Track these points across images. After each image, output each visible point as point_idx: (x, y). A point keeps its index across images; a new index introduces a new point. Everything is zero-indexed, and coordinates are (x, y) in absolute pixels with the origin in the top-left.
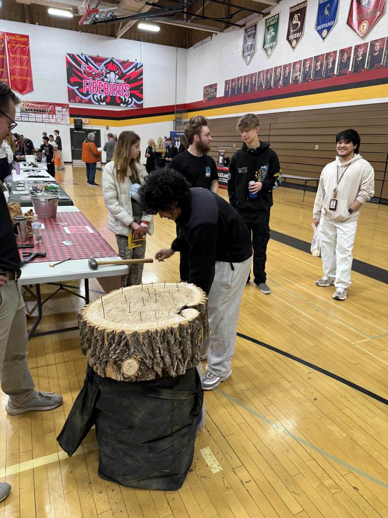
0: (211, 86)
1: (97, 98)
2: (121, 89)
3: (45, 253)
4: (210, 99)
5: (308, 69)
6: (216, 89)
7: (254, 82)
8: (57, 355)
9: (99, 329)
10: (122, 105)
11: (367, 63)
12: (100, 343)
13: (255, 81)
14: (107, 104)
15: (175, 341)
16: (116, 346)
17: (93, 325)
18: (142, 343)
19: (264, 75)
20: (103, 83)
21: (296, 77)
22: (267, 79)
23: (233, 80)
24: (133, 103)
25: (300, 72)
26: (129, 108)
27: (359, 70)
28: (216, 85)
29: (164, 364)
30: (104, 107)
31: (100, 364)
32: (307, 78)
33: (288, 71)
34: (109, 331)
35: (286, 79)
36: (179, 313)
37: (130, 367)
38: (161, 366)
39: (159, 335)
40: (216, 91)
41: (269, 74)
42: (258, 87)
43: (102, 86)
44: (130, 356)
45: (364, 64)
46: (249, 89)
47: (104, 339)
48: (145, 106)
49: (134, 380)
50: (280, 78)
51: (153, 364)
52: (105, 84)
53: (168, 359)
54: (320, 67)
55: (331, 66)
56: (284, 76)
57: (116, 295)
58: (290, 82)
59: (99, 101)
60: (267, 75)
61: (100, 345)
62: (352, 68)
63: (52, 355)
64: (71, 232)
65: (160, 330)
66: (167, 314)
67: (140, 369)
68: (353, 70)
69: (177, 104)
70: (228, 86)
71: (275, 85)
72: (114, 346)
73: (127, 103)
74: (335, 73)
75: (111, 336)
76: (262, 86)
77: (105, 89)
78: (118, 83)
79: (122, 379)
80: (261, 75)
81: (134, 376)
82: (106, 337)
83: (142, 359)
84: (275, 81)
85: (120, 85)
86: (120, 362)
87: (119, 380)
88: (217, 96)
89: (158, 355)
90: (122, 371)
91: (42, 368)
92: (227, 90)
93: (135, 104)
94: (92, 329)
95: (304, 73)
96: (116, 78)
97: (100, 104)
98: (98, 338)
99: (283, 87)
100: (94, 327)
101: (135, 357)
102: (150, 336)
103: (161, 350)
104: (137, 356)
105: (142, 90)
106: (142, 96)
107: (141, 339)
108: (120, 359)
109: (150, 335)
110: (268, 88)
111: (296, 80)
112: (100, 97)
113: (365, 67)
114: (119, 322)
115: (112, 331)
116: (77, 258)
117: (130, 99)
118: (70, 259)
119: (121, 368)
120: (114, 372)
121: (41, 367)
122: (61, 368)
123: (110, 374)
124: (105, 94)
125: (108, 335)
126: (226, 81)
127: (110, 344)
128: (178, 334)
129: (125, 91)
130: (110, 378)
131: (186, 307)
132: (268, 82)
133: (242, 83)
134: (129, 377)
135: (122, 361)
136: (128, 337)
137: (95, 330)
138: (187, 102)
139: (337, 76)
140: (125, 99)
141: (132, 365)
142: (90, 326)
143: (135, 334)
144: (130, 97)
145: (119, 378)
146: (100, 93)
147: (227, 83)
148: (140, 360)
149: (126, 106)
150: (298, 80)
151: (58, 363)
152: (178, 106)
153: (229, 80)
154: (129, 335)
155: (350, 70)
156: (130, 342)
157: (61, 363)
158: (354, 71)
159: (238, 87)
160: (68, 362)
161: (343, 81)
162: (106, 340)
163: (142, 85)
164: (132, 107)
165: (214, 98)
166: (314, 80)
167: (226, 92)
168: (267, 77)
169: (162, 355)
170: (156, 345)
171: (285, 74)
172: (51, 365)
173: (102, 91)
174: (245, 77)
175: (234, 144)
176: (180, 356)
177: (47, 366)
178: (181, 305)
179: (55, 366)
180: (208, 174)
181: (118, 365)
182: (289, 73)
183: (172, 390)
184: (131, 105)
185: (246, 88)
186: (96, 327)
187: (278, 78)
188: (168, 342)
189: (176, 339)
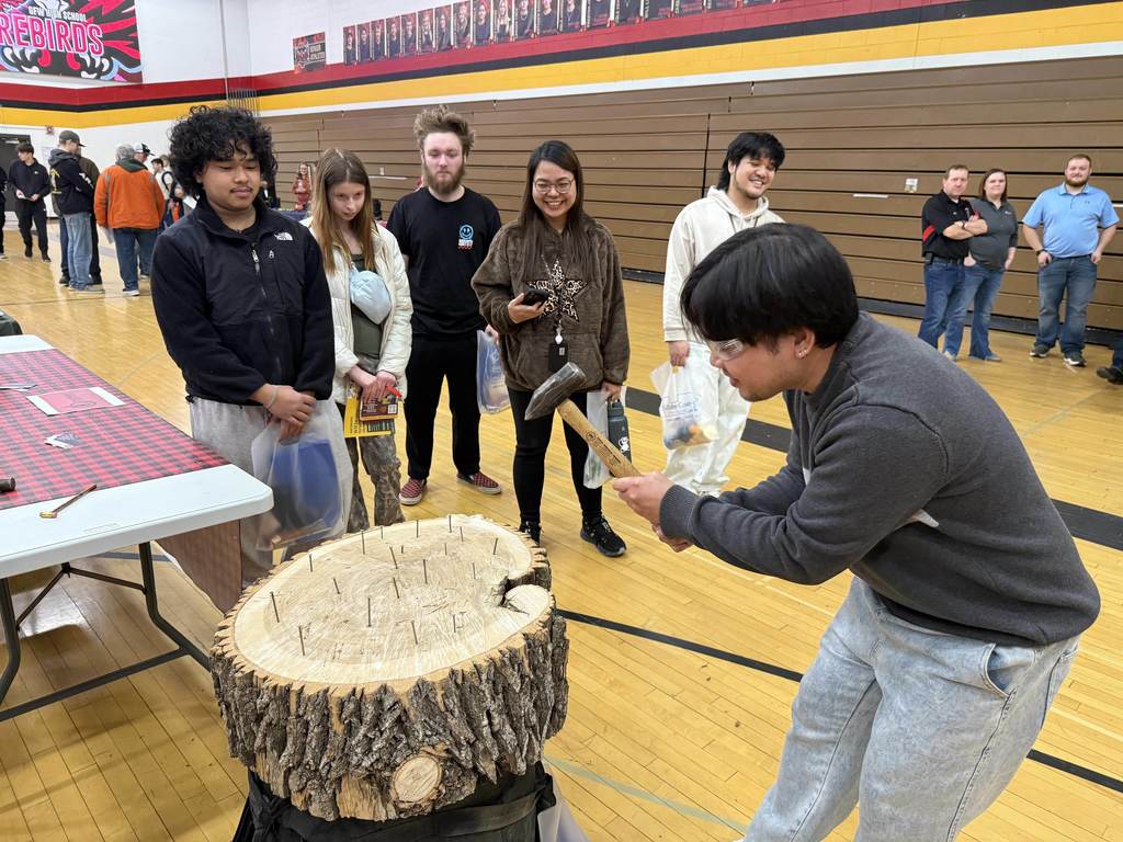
0: (310, 38)
1: (13, 56)
2: (79, 35)
3: (13, 480)
4: (310, 68)
5: (526, 13)
6: (323, 46)
7: (410, 33)
8: (68, 753)
9: (308, 692)
10: (84, 74)
11: (645, 6)
12: (315, 730)
13: (414, 30)
14: (44, 71)
15: (522, 683)
16: (369, 730)
17: (283, 684)
18: (443, 709)
19: (431, 18)
20: (27, 19)
21: (503, 27)
22: (440, 29)
23: (361, 27)
24: (115, 70)
25: (510, 16)
26: (104, 83)
27: (629, 19)
28: (322, 36)
29: (502, 749)
30: (33, 78)
31: (322, 786)
32: (526, 31)
33: (484, 13)
34: (343, 693)
35: (482, 31)
36: (503, 603)
37: (417, 778)
38: (494, 757)
39: (484, 677)
40: (323, 49)
41: (443, 17)
42: (423, 46)
43: (26, 25)
44: (414, 751)
45: (639, 8)
46: (402, 49)
47: (327, 716)
48: (147, 80)
49: (429, 809)
50: (468, 28)
51: (475, 757)
52: (32, 20)
53: (508, 735)
54: (551, 7)
55: (572, 7)
56: (476, 23)
57: (294, 578)
58: (491, 37)
59: (20, 63)
60: (440, 19)
61: (316, 734)
62: (616, 14)
63: (55, 757)
64: (57, 409)
65: (485, 664)
66: (476, 613)
67: (444, 779)
68: (618, 17)
69: (230, 76)
70: (351, 39)
71: (459, 42)
72: (362, 730)
73: (99, 72)
74: (583, 22)
75: (352, 706)
76: (429, 43)
77: (34, 33)
78: (68, 21)
79: (393, 815)
80: (427, 18)
81: (429, 800)
82: (335, 711)
83: (447, 751)
84: (457, 34)
85: (75, 26)
86: (387, 774)
87: (383, 818)
88: (328, 63)
89: (486, 731)
90: (393, 795)
91: (35, 802)
92: (350, 48)
93: (121, 73)
94: (283, 694)
95: (519, 19)
96: (62, 9)
97: (23, 71)
98: (309, 717)
99: (477, 46)
100: (288, 690)
101: (430, 749)
102: (461, 685)
103: (494, 715)
104: (433, 746)
105: (135, 39)
106: (138, 55)
107: (439, 698)
108: (387, 765)
109: (459, 681)
110: (443, 48)
111: (503, 34)
112: (22, 53)
113: (642, 14)
114: (354, 660)
115: (350, 690)
116: (114, 481)
117: (106, 62)
118: (93, 489)
119: (389, 787)
120: (365, 802)
121: (29, 799)
122: (93, 788)
123: (351, 809)
124: (36, 45)
125: (342, 705)
126: (346, 30)
127: (350, 730)
128: (526, 662)
129: (90, 41)
130: (353, 820)
131: (509, 585)
132: (442, 35)
133: (382, 35)
134: (415, 806)
135: (393, 767)
136: (406, 703)
137: (293, 699)
138: (254, 73)
139: (588, 29)
140: (93, 61)
141: (422, 773)
142: (275, 687)
143: (422, 689)
144: (107, 56)
145: (384, 813)
146: (20, 43)
147: (347, 32)
148: (444, 754)
149: (98, 78)
150: (508, 35)
151: (82, 777)
152: (233, 82)
153: (353, 27)
154: (407, 693)
155: (612, 17)
156: (412, 713)
157: (89, 775)
158: (620, 21)
159: (376, 43)
160: (109, 765)
161: (601, 41)
162: (334, 719)
163: (134, 28)
164: (113, 79)
165: (322, 65)
166: (542, 35)
167: (348, 54)
168: (440, 25)
169: (496, 728)
170: (479, 707)
171: (478, 19)
172: (58, 787)
173: (27, 38)
174: (390, 21)
175: (382, 169)
176: (534, 719)
177: (47, 792)
178: (496, 581)
179: (72, 789)
180: (465, 242)
181: (379, 782)
182: (488, 17)
183: (502, 803)
184: (109, 76)
185: (394, 47)
186: (296, 688)
187: (463, 27)
188: (507, 689)
189: (522, 677)
